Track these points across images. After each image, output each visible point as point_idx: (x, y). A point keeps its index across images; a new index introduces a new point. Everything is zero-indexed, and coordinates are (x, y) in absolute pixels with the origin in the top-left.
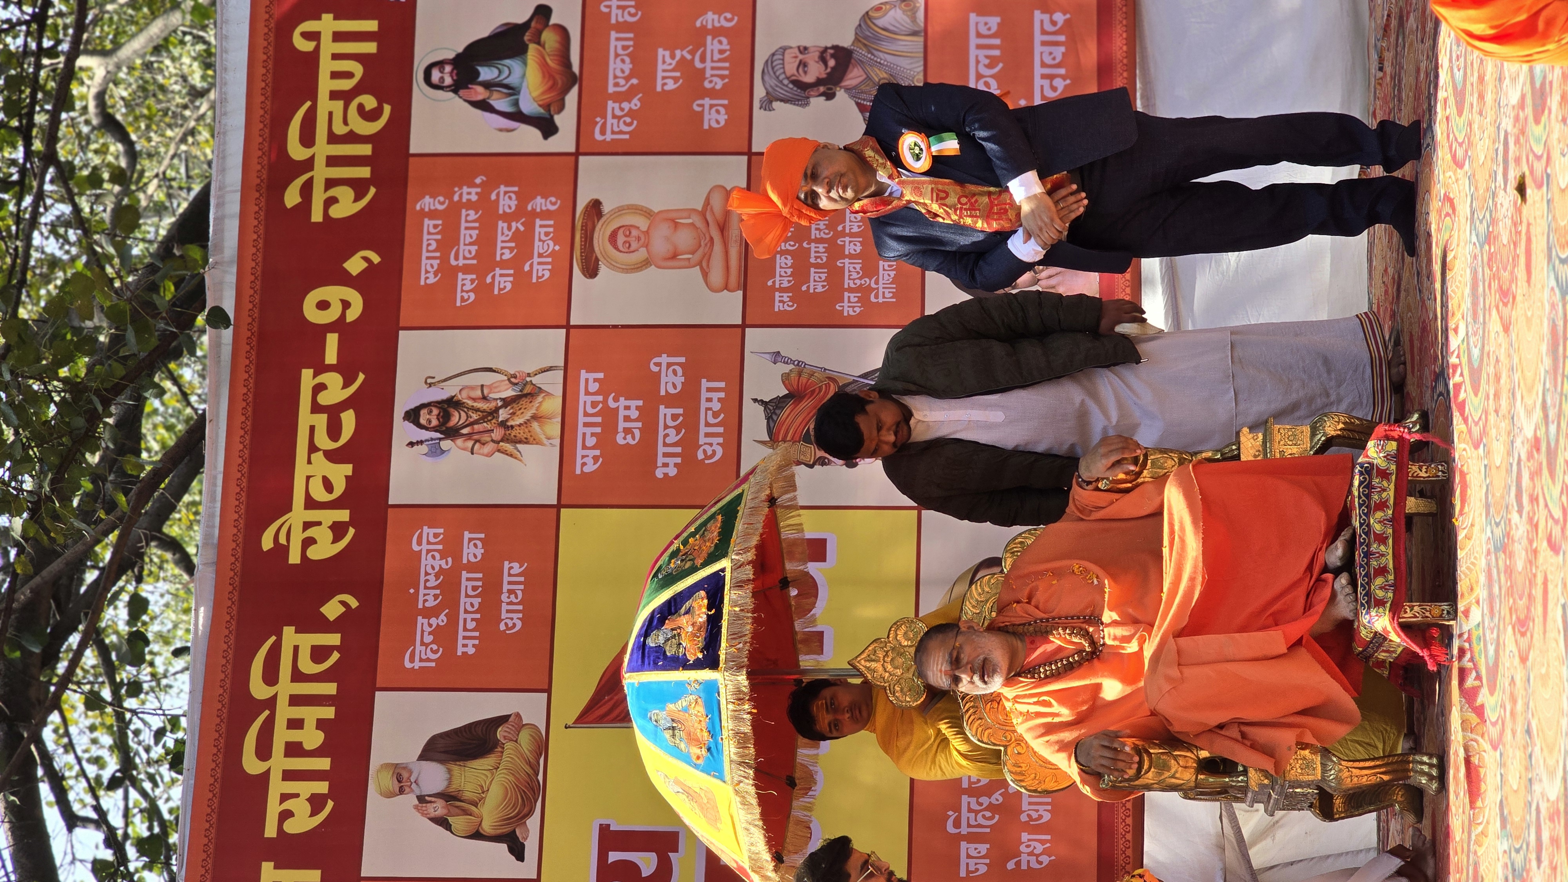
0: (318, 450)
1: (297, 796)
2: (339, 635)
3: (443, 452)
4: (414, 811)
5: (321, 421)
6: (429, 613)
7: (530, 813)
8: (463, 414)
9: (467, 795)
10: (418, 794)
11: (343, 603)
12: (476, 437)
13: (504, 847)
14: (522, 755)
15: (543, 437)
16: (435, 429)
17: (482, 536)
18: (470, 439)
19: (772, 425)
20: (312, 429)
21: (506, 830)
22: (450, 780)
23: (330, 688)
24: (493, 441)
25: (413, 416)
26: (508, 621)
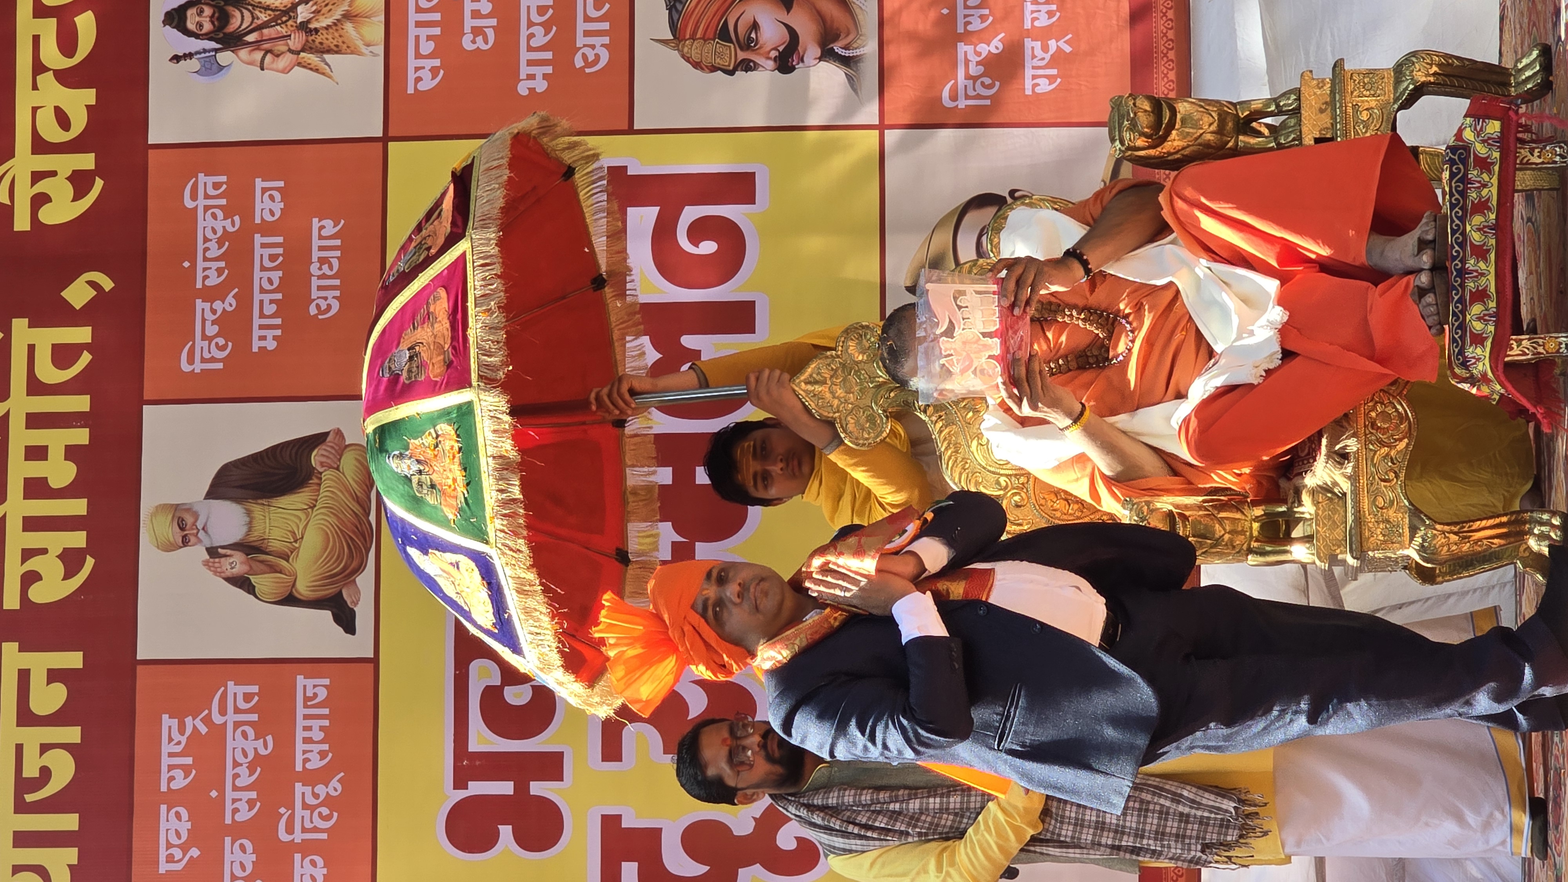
0: (48, 69)
1: (44, 551)
2: (90, 328)
3: (221, 68)
4: (204, 569)
5: (49, 28)
6: (212, 294)
7: (360, 568)
8: (246, 13)
9: (275, 545)
10: (208, 546)
11: (92, 284)
12: (267, 46)
13: (327, 615)
14: (347, 489)
15: (360, 43)
16: (209, 36)
17: (281, 184)
18: (258, 49)
19: (675, 16)
20: (36, 39)
21: (330, 591)
22: (250, 525)
23: (81, 403)
24: (290, 51)
25: (176, 19)
26: (320, 301)
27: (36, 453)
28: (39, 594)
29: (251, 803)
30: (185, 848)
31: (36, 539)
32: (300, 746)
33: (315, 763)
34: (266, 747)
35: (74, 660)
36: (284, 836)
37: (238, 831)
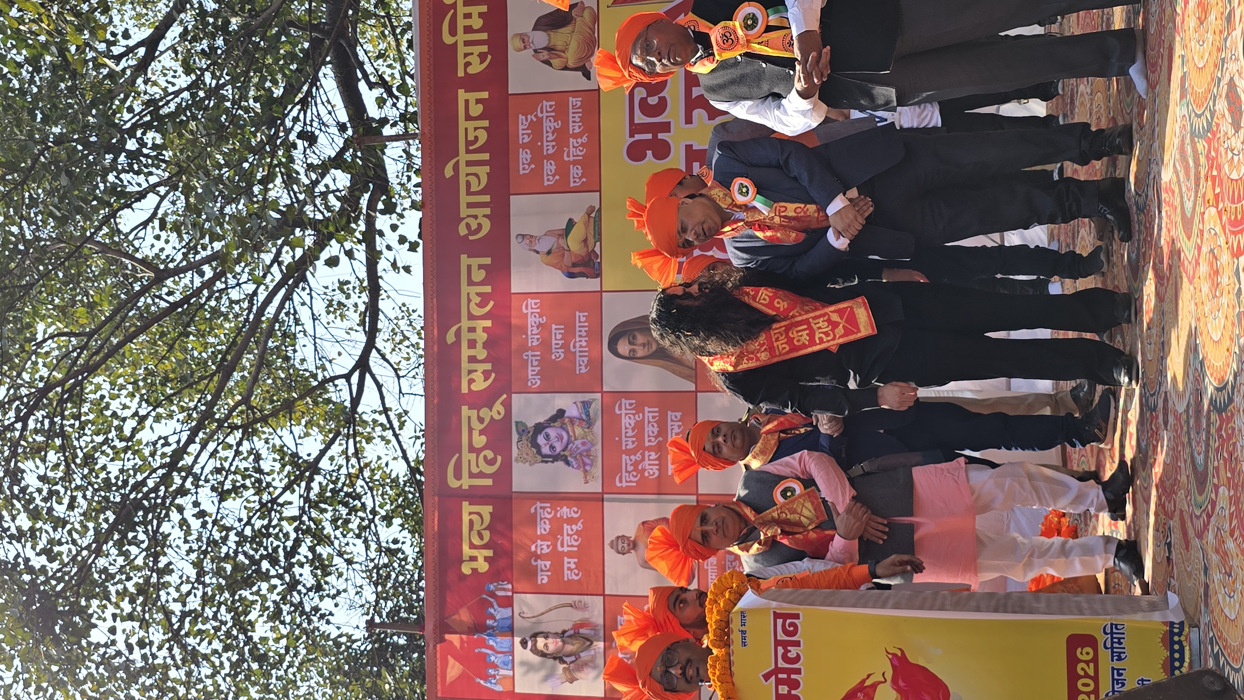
1: (472, 54)
4: (533, 58)
7: (592, 54)
9: (559, 48)
10: (534, 49)
13: (580, 73)
14: (585, 24)
21: (580, 64)
22: (549, 40)
27: (468, 16)
28: (471, 70)
29: (553, 147)
30: (529, 165)
31: (469, 49)
32: (571, 124)
33: (577, 130)
34: (558, 125)
35: (485, 95)
36: (566, 159)
37: (549, 157)
